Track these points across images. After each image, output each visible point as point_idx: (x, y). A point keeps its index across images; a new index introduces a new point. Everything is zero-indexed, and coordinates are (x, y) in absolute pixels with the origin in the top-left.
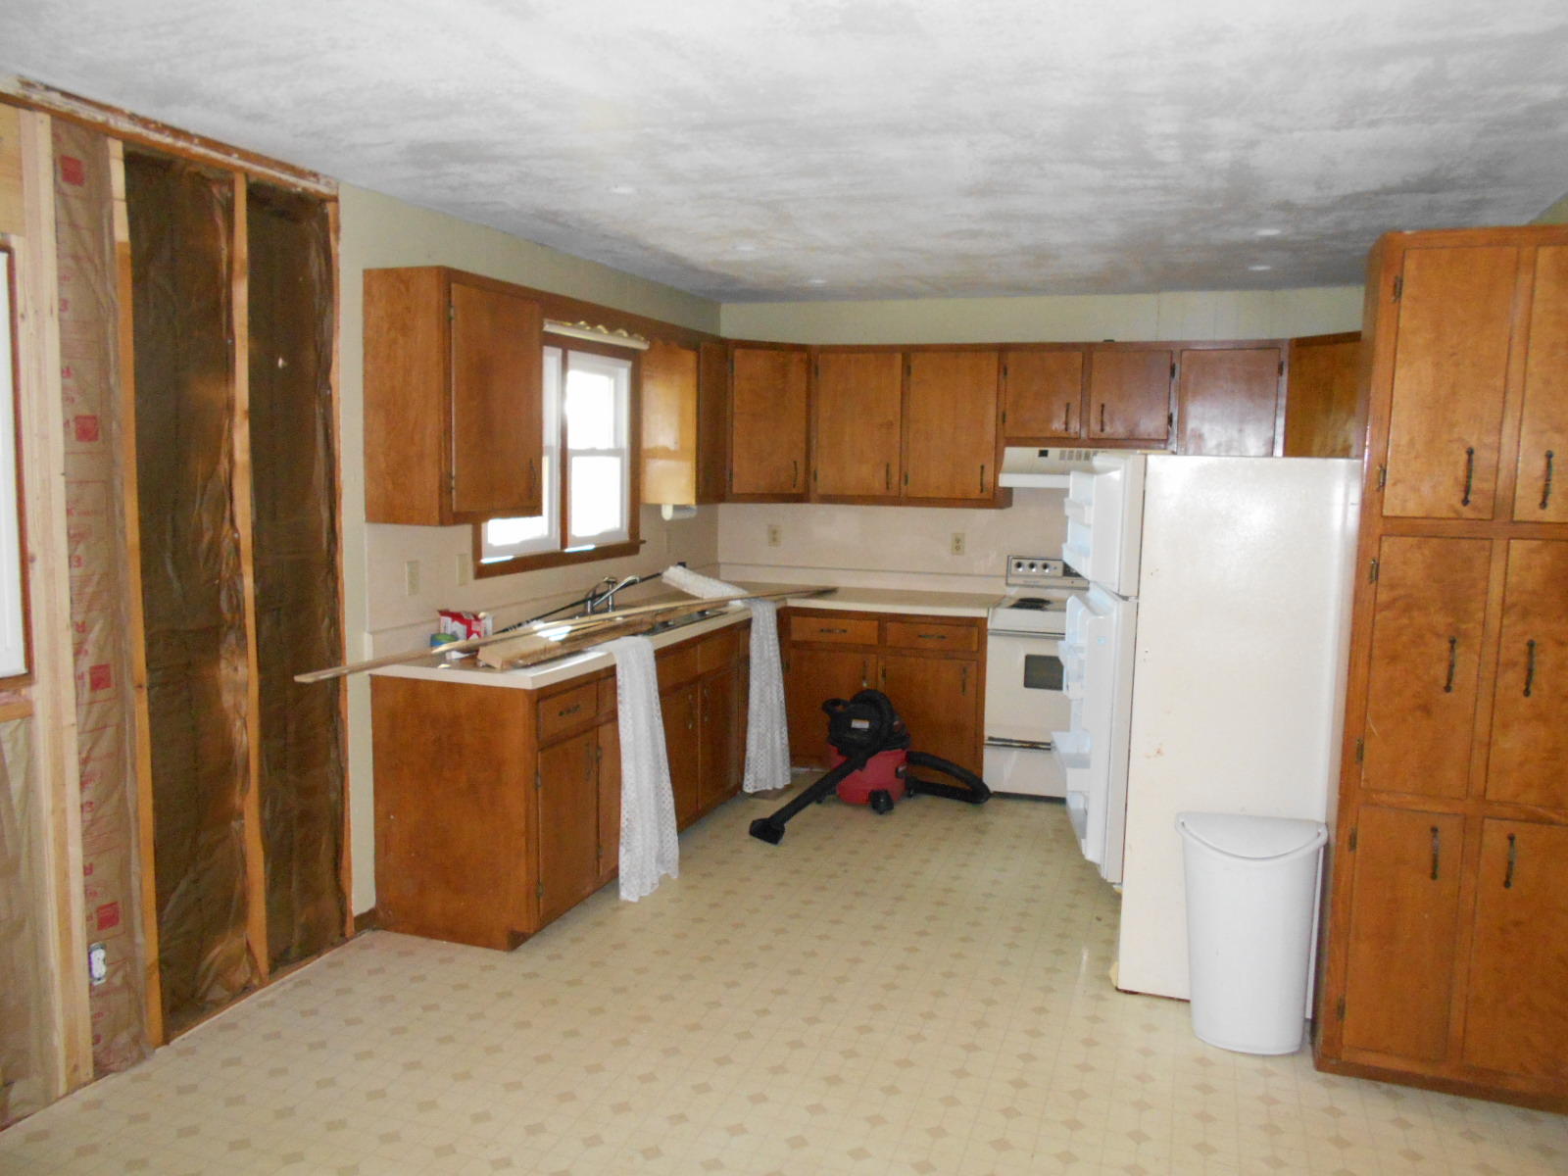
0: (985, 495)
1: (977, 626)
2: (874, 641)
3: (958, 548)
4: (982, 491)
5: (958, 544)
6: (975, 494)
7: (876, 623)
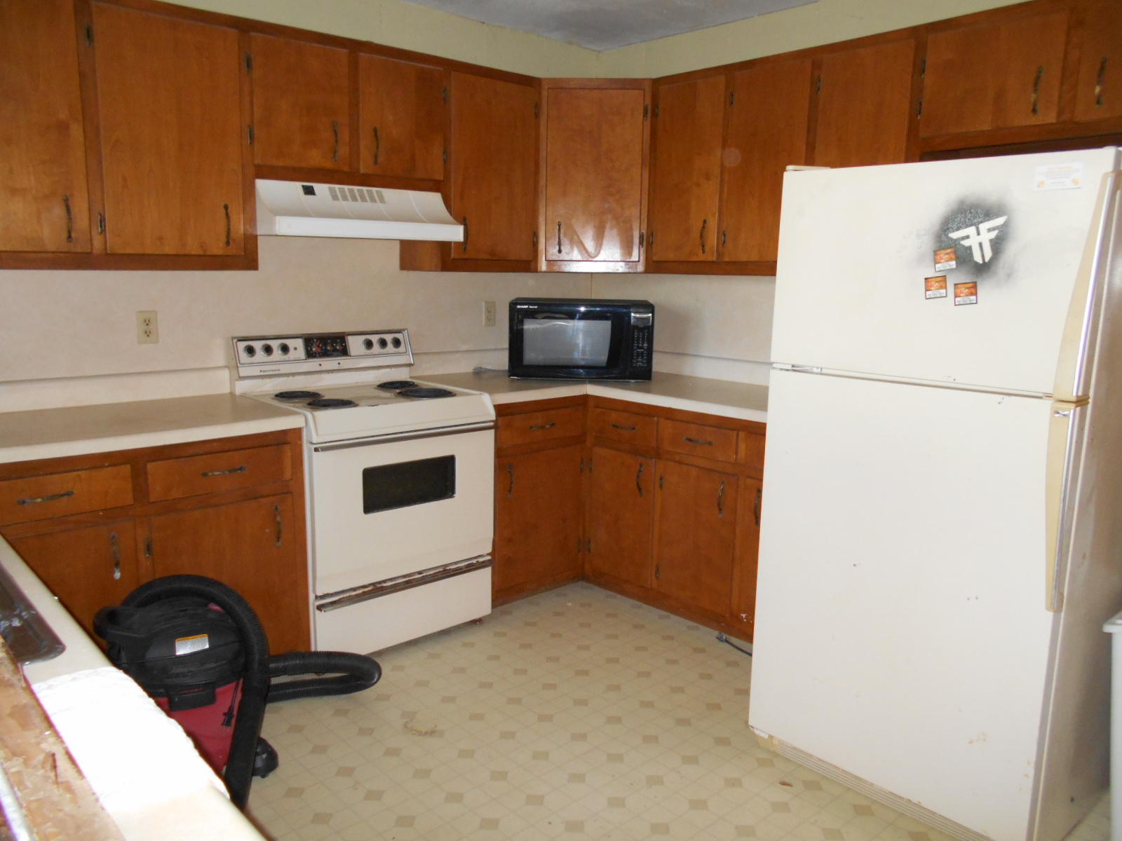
0: (232, 250)
1: (288, 442)
2: (129, 499)
3: (147, 334)
4: (228, 243)
5: (148, 328)
6: (217, 248)
7: (126, 469)
